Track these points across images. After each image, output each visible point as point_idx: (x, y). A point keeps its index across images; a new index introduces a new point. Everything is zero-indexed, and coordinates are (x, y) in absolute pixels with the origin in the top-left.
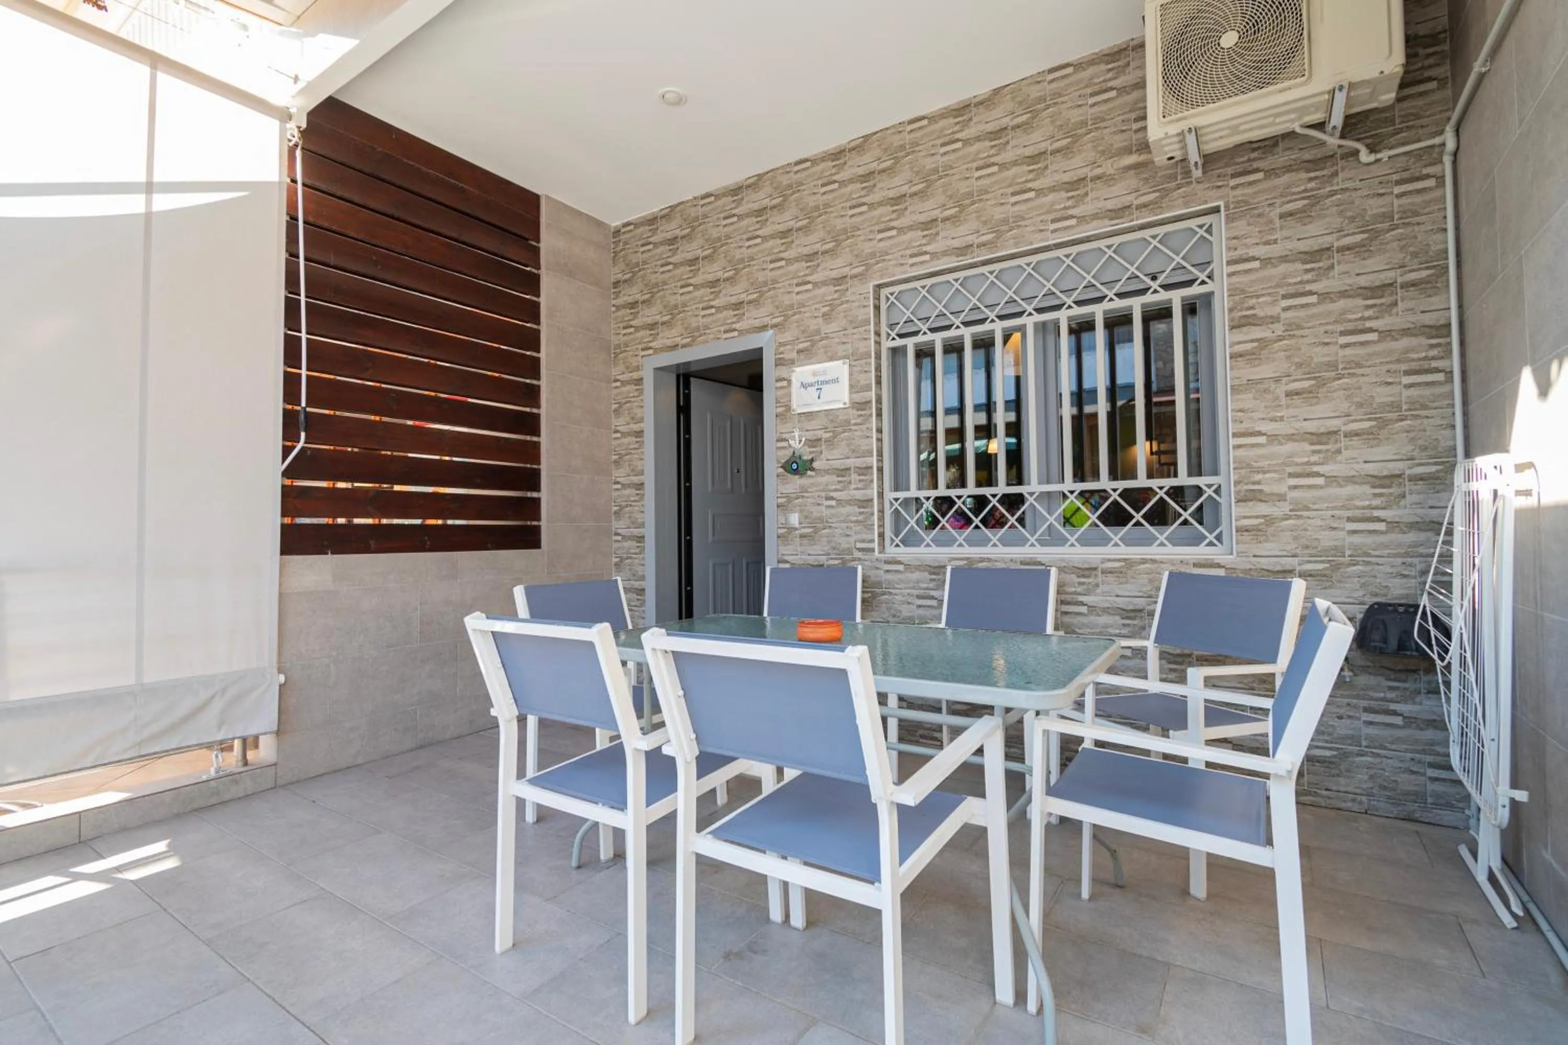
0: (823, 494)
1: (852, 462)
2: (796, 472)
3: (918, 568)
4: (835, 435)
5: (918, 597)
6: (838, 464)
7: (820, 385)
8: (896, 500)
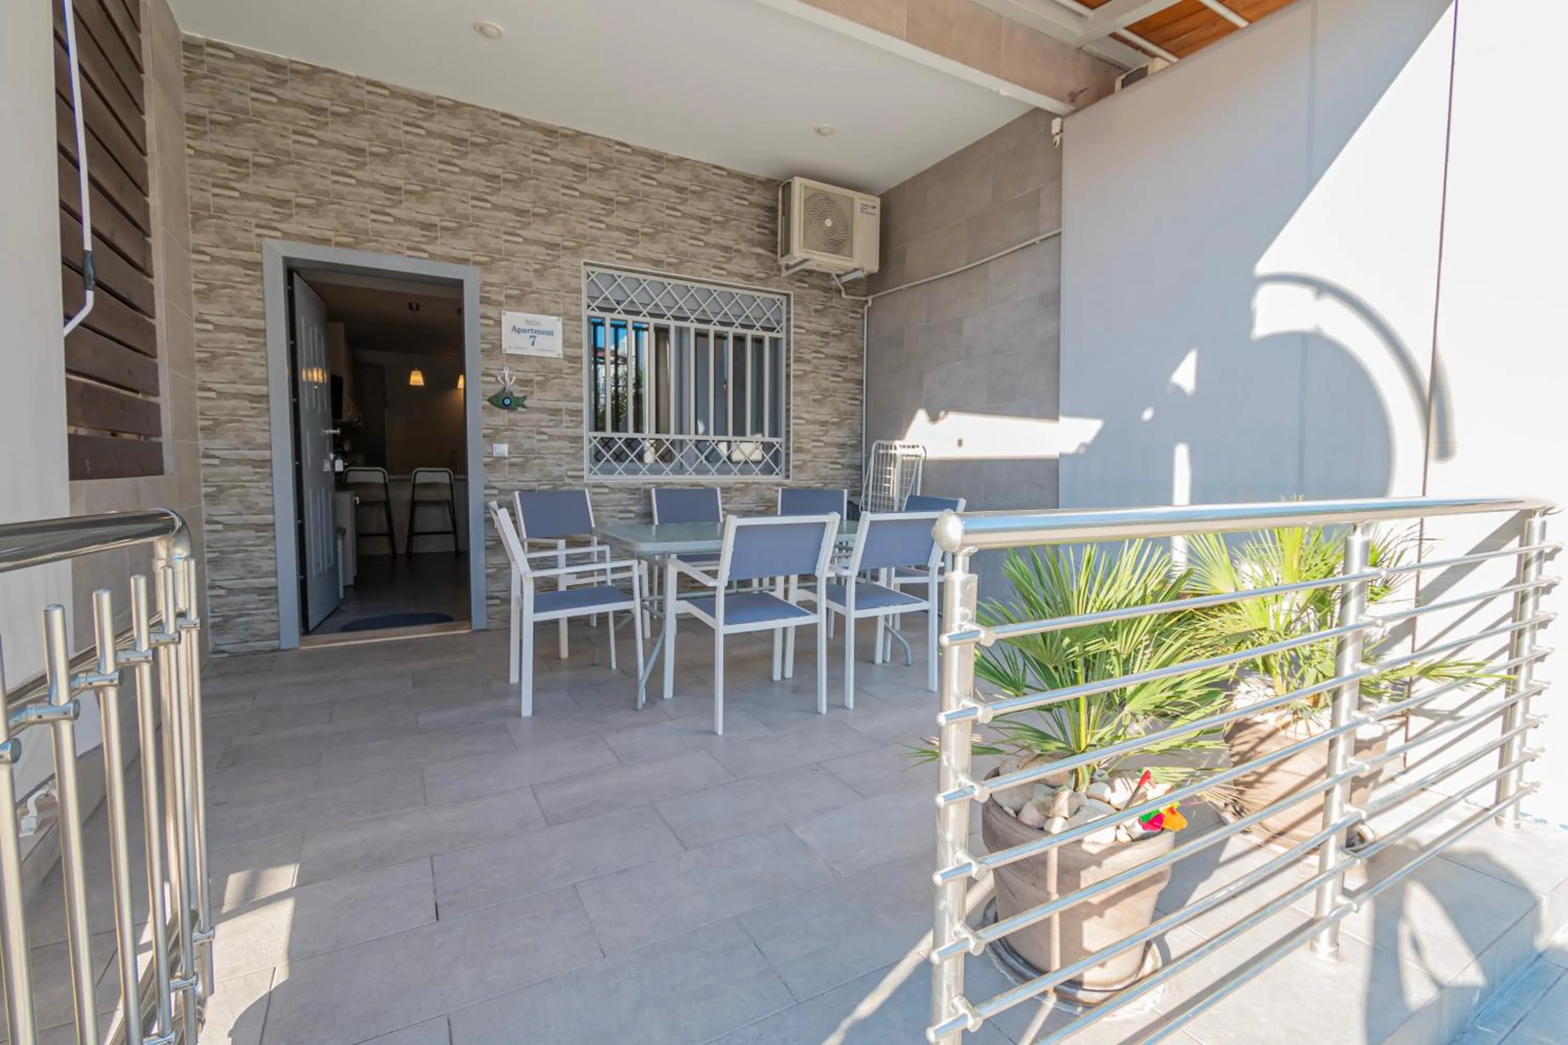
0: (535, 429)
1: (563, 405)
2: (506, 407)
3: (620, 490)
4: (547, 380)
5: (620, 512)
6: (549, 405)
7: (534, 334)
8: (595, 438)
